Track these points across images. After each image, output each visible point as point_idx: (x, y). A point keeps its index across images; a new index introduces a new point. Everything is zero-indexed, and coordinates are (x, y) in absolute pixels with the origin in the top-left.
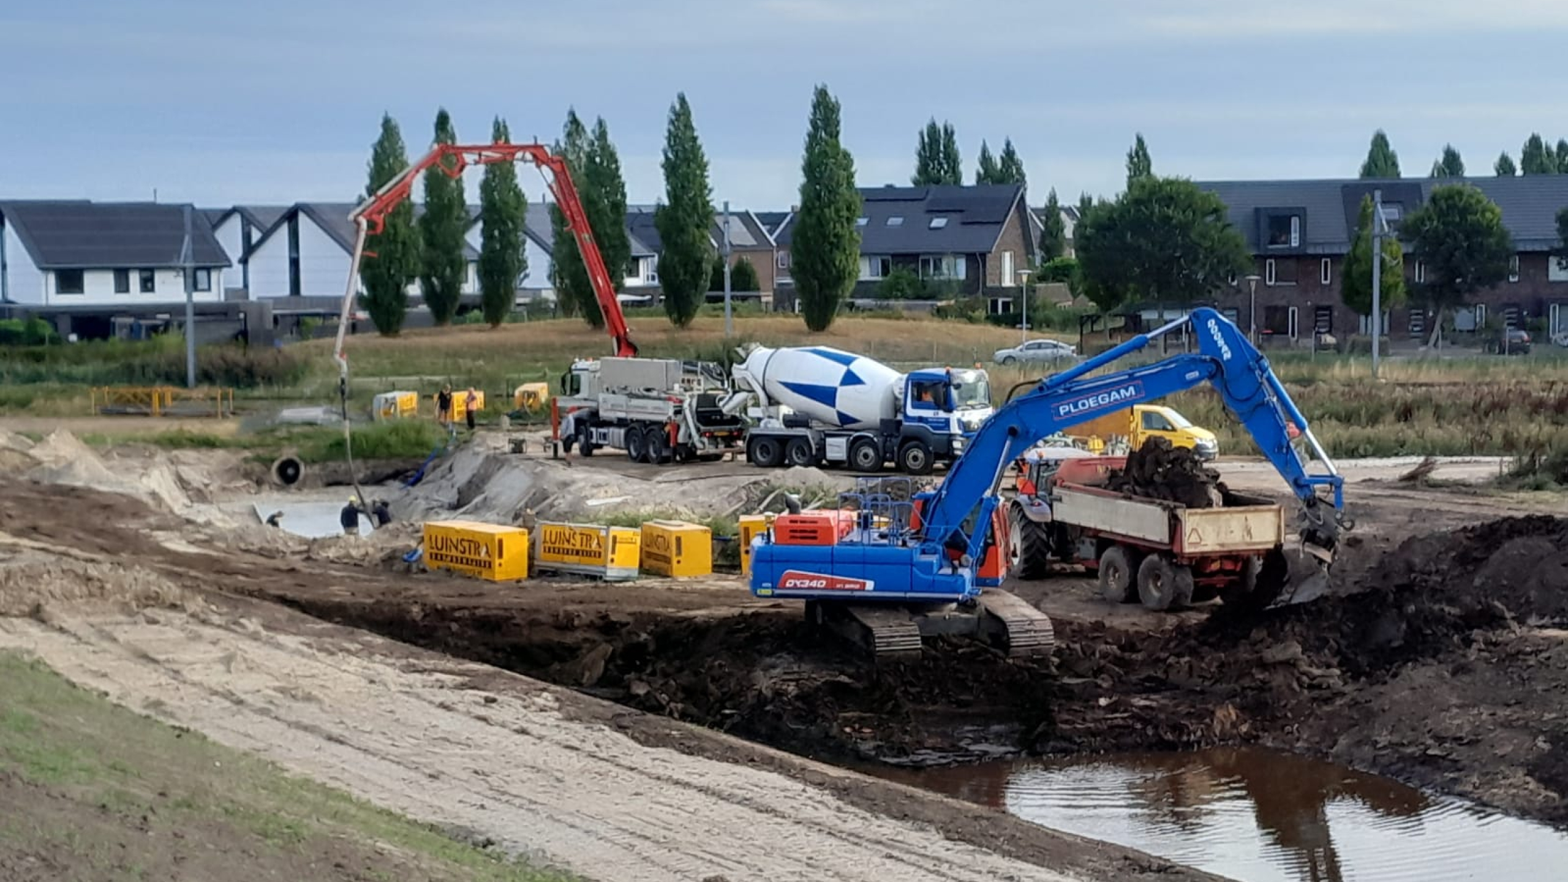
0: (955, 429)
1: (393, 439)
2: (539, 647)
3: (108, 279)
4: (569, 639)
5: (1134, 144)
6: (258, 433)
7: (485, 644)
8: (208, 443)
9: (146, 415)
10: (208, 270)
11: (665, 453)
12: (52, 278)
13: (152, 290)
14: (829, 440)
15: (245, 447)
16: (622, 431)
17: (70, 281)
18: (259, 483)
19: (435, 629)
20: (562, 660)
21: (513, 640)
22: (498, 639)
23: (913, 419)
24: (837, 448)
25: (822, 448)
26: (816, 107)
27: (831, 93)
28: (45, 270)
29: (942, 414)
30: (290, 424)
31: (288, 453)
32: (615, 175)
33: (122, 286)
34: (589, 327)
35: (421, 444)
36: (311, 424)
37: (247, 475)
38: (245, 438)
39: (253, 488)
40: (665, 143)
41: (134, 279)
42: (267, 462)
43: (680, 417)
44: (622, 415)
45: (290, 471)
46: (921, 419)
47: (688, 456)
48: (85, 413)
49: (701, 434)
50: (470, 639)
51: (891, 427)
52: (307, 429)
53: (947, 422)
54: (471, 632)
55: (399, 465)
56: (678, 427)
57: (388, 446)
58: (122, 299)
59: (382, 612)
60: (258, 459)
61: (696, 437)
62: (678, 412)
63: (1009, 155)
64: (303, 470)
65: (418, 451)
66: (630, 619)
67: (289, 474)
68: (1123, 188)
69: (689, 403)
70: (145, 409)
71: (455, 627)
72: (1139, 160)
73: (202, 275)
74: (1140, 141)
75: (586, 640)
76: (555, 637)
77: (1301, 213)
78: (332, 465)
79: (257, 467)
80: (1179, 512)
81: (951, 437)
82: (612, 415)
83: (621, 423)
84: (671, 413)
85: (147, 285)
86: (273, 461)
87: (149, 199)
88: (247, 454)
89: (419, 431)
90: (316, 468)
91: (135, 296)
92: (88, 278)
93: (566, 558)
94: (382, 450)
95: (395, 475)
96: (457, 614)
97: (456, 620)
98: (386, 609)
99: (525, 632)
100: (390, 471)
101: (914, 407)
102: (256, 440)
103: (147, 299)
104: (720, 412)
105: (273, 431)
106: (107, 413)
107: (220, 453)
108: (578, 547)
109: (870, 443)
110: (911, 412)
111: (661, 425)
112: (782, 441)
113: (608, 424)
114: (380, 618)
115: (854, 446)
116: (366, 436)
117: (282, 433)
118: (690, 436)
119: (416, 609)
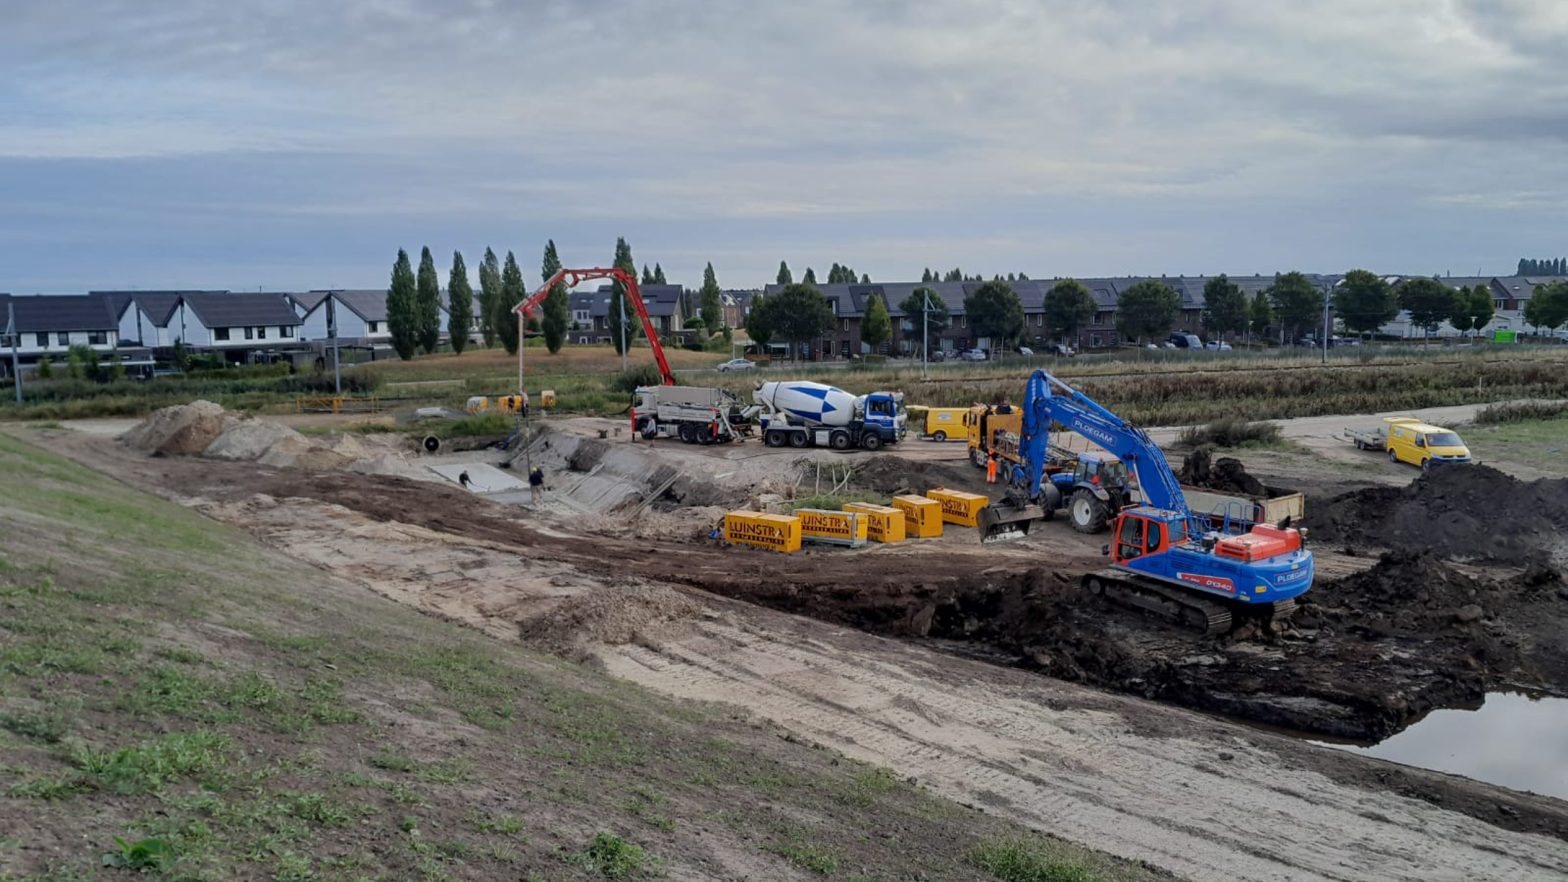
0: (896, 426)
1: (488, 425)
2: (880, 609)
3: (241, 332)
4: (900, 602)
5: (706, 266)
6: (408, 423)
7: (842, 609)
8: (383, 430)
9: (330, 412)
10: (292, 326)
11: (709, 439)
12: (213, 332)
13: (264, 337)
14: (817, 433)
15: (405, 431)
16: (676, 427)
17: (222, 333)
18: (418, 451)
19: (806, 600)
20: (897, 618)
21: (860, 605)
22: (850, 605)
23: (870, 421)
24: (822, 437)
25: (813, 437)
26: (619, 247)
27: (626, 240)
28: (210, 328)
29: (888, 418)
30: (424, 417)
31: (430, 434)
32: (519, 280)
33: (249, 336)
34: (507, 354)
35: (503, 426)
36: (436, 417)
37: (410, 447)
38: (403, 425)
39: (416, 455)
40: (542, 264)
41: (255, 332)
42: (419, 439)
43: (719, 420)
44: (676, 418)
45: (432, 444)
46: (875, 421)
47: (726, 440)
48: (293, 412)
49: (733, 429)
50: (830, 605)
51: (854, 425)
52: (434, 420)
53: (892, 423)
54: (831, 601)
55: (493, 438)
56: (718, 425)
57: (486, 428)
58: (249, 342)
59: (769, 590)
60: (413, 437)
61: (730, 429)
62: (719, 416)
63: (658, 271)
64: (441, 443)
65: (502, 430)
66: (936, 587)
67: (432, 446)
68: (702, 285)
69: (725, 412)
70: (328, 409)
71: (819, 598)
72: (709, 273)
73: (288, 329)
74: (709, 265)
75: (909, 603)
76: (891, 602)
77: (837, 299)
78: (456, 440)
79: (415, 443)
80: (1262, 502)
81: (893, 431)
82: (670, 418)
83: (674, 422)
84: (714, 417)
85: (262, 335)
86: (422, 438)
87: (258, 291)
88: (406, 435)
89: (502, 419)
90: (447, 442)
91: (256, 341)
92: (231, 332)
93: (818, 533)
94: (482, 431)
95: (492, 444)
96: (820, 589)
97: (818, 593)
98: (771, 588)
99: (870, 599)
100: (488, 442)
101: (871, 414)
102: (409, 427)
103: (261, 342)
104: (741, 417)
105: (416, 421)
106: (306, 412)
107: (391, 436)
108: (829, 526)
109: (843, 433)
110: (869, 417)
111: (707, 424)
112: (788, 433)
113: (666, 422)
114: (768, 594)
115: (833, 437)
116: (473, 423)
117: (422, 422)
118: (727, 430)
119: (792, 587)
